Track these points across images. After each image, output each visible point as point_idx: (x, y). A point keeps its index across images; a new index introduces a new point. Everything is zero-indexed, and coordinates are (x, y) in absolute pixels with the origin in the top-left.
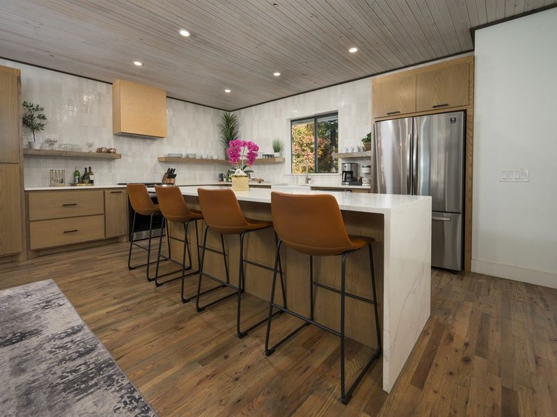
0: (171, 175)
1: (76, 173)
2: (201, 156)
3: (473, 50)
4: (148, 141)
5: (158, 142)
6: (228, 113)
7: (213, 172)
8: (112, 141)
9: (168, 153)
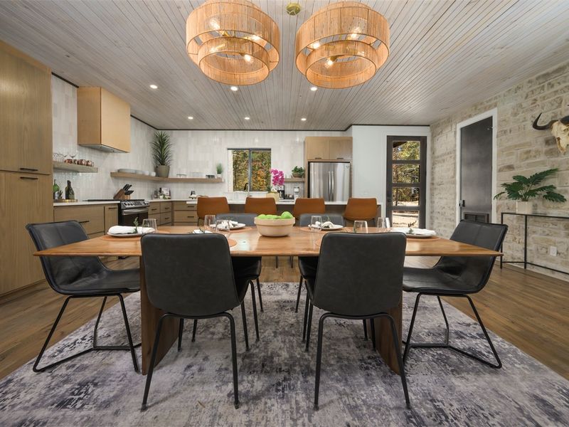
1: (55, 188)
6: (157, 131)
9: (119, 168)
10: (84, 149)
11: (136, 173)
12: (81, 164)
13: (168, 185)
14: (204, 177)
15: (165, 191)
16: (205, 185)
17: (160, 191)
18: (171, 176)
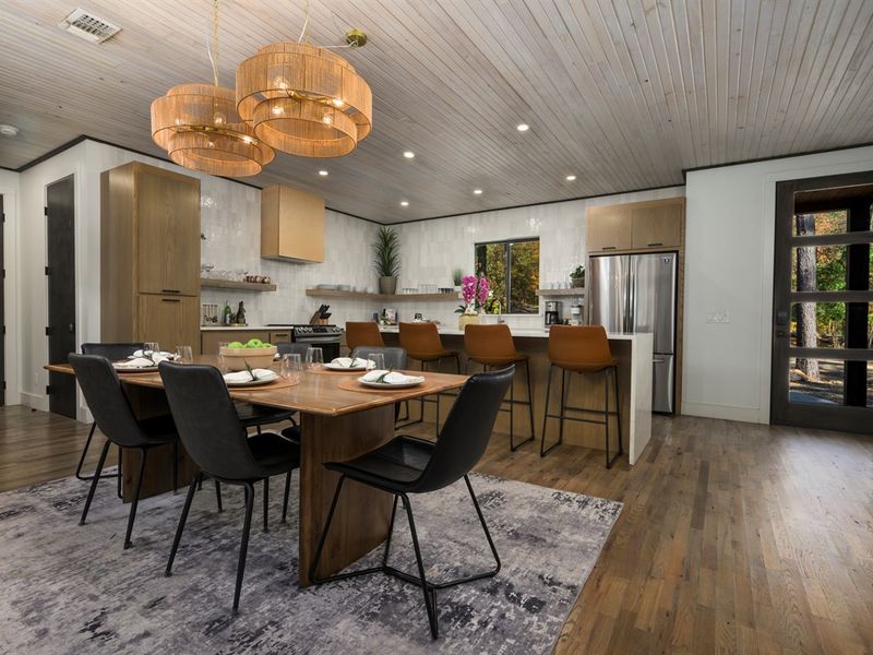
0: (323, 313)
1: (227, 310)
2: (354, 288)
3: (685, 184)
4: (296, 266)
5: (306, 267)
6: (383, 227)
7: (364, 311)
8: (260, 267)
9: (318, 284)
10: (269, 263)
11: (339, 288)
12: (255, 281)
13: (395, 304)
14: (435, 291)
15: (390, 315)
16: (441, 304)
17: (384, 314)
18: (399, 291)
